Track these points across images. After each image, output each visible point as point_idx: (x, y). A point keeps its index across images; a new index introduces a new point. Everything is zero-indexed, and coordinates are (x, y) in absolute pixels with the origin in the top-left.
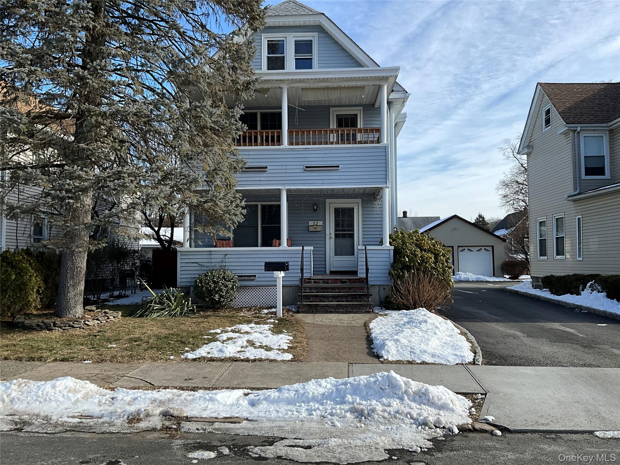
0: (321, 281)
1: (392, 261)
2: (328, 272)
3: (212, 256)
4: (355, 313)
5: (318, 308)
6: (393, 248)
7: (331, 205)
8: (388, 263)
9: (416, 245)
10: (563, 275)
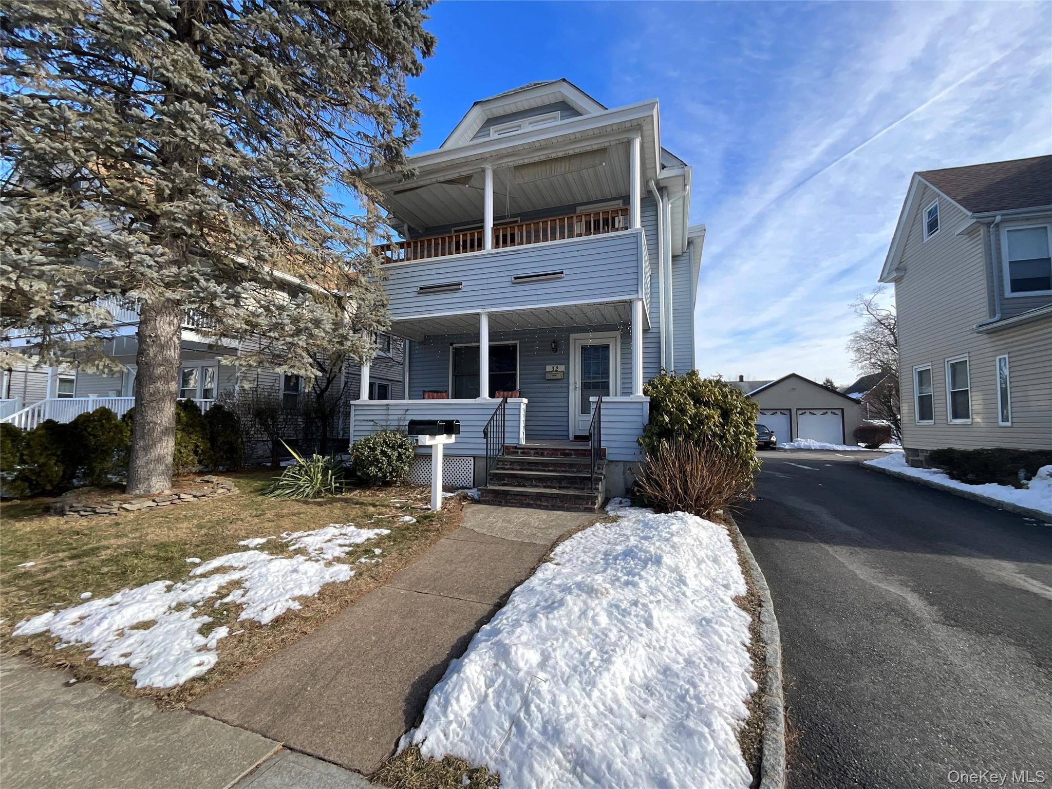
0: (532, 452)
1: (646, 421)
2: (571, 437)
3: (390, 412)
4: (568, 510)
5: (509, 497)
6: (648, 399)
7: (577, 342)
8: (640, 426)
9: (691, 395)
10: (971, 448)
